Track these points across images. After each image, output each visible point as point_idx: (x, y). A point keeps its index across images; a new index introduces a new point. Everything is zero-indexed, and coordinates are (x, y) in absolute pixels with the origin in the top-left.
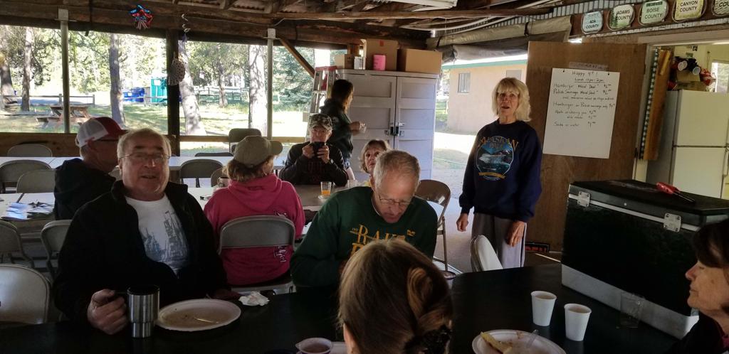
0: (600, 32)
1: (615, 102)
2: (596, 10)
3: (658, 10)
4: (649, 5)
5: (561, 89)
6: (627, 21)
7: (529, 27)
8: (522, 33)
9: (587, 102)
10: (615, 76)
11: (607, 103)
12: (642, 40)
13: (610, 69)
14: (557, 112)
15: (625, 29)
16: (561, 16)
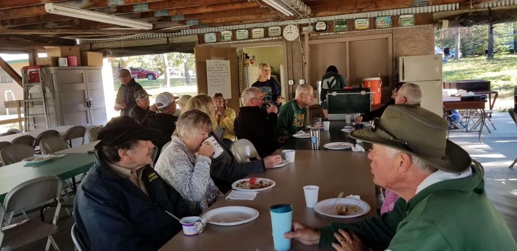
0: (216, 42)
1: (230, 73)
2: (212, 32)
3: (244, 34)
4: (239, 32)
5: (211, 69)
6: (230, 38)
7: (169, 39)
8: (166, 42)
9: (221, 74)
10: (228, 62)
11: (227, 74)
12: (233, 46)
13: (226, 59)
14: (211, 80)
15: (229, 41)
16: (189, 35)
